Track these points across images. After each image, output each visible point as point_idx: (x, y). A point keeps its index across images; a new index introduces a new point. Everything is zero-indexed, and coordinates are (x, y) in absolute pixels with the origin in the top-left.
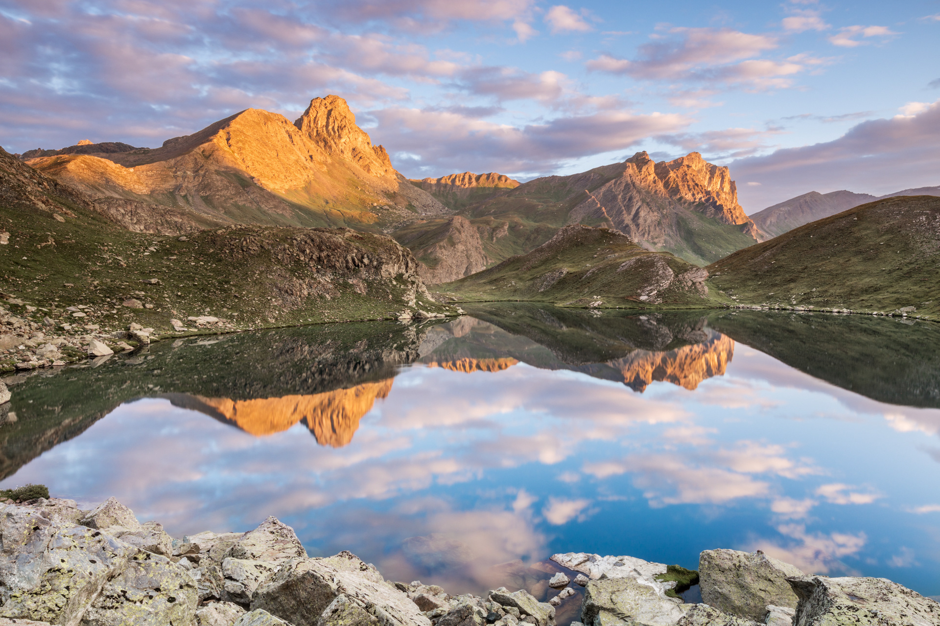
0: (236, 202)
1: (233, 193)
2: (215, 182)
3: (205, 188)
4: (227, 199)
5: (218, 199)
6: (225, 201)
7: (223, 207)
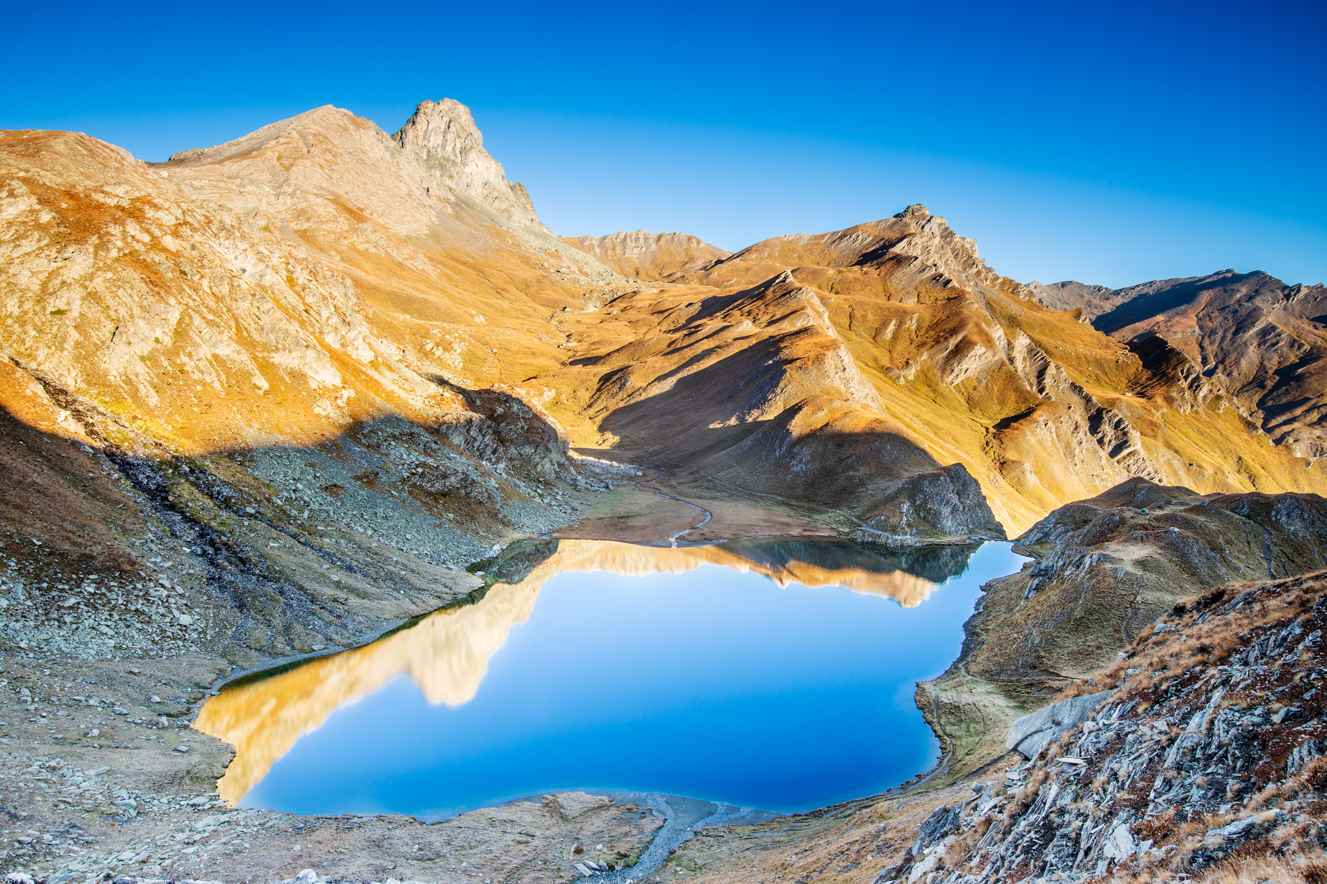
0: (352, 244)
1: (346, 228)
2: (315, 208)
3: (299, 216)
4: (339, 238)
5: (324, 235)
6: (337, 240)
7: (336, 250)
